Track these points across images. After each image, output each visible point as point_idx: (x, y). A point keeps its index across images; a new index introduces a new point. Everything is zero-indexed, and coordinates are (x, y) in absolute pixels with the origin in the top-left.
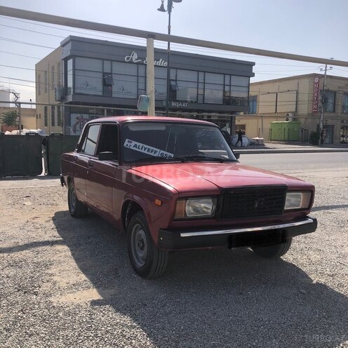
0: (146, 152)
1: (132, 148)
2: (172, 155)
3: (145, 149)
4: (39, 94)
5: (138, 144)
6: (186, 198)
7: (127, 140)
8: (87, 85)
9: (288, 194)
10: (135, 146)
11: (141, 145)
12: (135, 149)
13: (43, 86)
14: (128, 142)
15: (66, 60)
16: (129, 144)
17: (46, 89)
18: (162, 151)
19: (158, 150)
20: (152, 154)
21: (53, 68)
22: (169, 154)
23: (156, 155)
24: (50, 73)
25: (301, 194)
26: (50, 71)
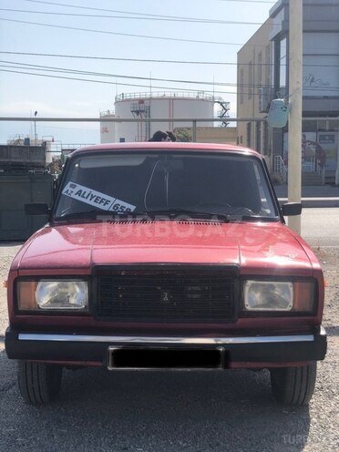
0: (92, 203)
1: (73, 196)
2: (133, 208)
3: (92, 197)
4: (242, 103)
5: (84, 189)
6: (37, 278)
7: (70, 183)
8: (312, 81)
9: (250, 282)
10: (79, 193)
11: (88, 190)
12: (77, 197)
13: (246, 90)
14: (71, 186)
15: (277, 39)
16: (71, 189)
17: (250, 94)
18: (118, 202)
19: (112, 199)
20: (101, 206)
21: (260, 55)
22: (128, 206)
23: (106, 208)
24: (256, 67)
25: (289, 284)
26: (256, 62)
